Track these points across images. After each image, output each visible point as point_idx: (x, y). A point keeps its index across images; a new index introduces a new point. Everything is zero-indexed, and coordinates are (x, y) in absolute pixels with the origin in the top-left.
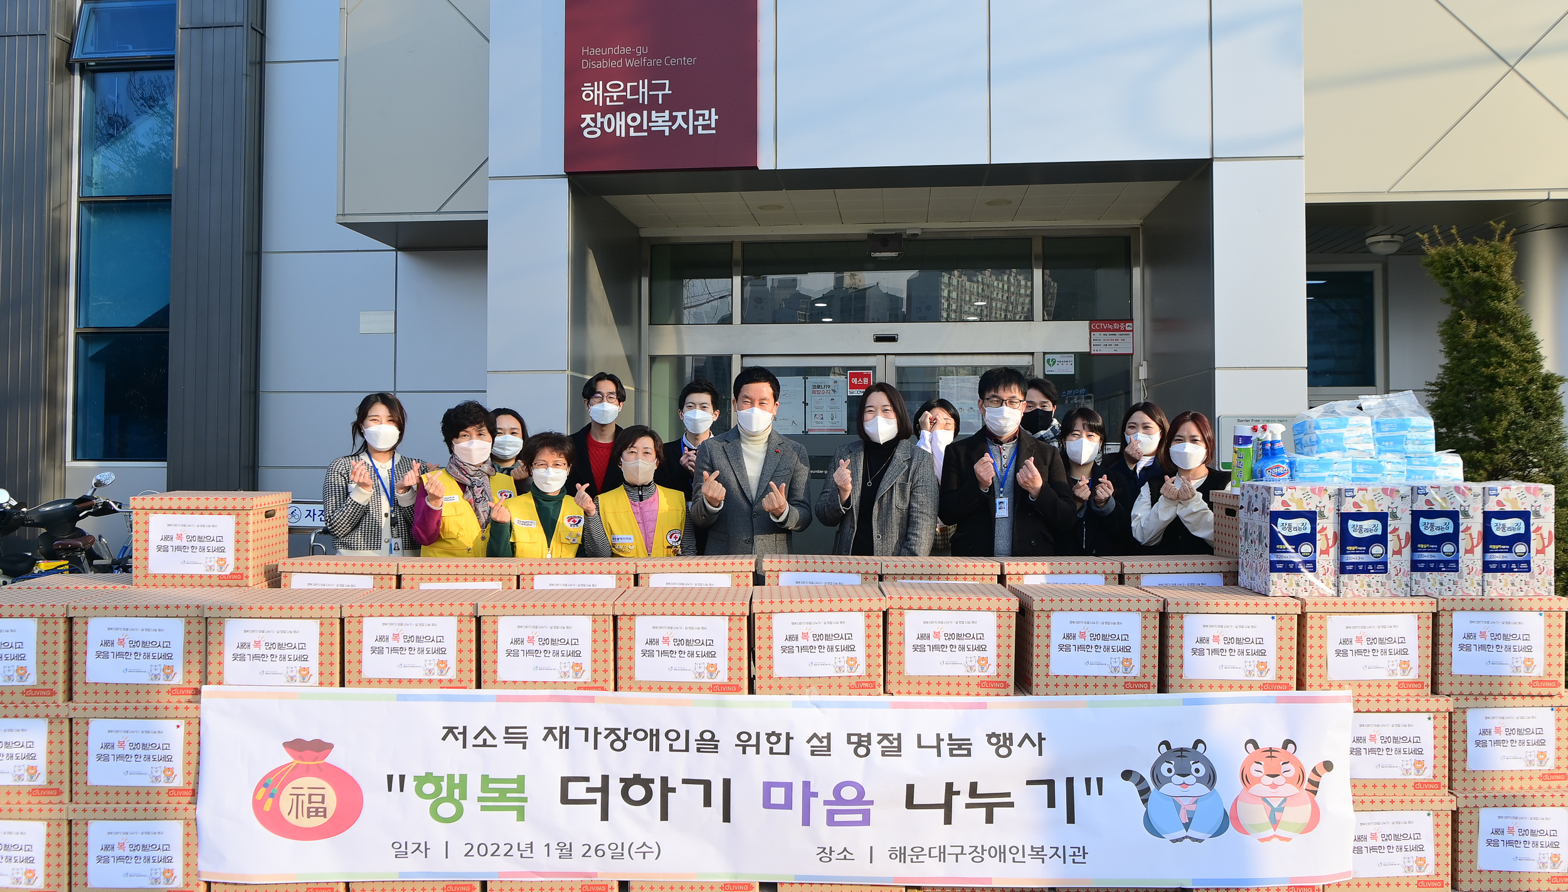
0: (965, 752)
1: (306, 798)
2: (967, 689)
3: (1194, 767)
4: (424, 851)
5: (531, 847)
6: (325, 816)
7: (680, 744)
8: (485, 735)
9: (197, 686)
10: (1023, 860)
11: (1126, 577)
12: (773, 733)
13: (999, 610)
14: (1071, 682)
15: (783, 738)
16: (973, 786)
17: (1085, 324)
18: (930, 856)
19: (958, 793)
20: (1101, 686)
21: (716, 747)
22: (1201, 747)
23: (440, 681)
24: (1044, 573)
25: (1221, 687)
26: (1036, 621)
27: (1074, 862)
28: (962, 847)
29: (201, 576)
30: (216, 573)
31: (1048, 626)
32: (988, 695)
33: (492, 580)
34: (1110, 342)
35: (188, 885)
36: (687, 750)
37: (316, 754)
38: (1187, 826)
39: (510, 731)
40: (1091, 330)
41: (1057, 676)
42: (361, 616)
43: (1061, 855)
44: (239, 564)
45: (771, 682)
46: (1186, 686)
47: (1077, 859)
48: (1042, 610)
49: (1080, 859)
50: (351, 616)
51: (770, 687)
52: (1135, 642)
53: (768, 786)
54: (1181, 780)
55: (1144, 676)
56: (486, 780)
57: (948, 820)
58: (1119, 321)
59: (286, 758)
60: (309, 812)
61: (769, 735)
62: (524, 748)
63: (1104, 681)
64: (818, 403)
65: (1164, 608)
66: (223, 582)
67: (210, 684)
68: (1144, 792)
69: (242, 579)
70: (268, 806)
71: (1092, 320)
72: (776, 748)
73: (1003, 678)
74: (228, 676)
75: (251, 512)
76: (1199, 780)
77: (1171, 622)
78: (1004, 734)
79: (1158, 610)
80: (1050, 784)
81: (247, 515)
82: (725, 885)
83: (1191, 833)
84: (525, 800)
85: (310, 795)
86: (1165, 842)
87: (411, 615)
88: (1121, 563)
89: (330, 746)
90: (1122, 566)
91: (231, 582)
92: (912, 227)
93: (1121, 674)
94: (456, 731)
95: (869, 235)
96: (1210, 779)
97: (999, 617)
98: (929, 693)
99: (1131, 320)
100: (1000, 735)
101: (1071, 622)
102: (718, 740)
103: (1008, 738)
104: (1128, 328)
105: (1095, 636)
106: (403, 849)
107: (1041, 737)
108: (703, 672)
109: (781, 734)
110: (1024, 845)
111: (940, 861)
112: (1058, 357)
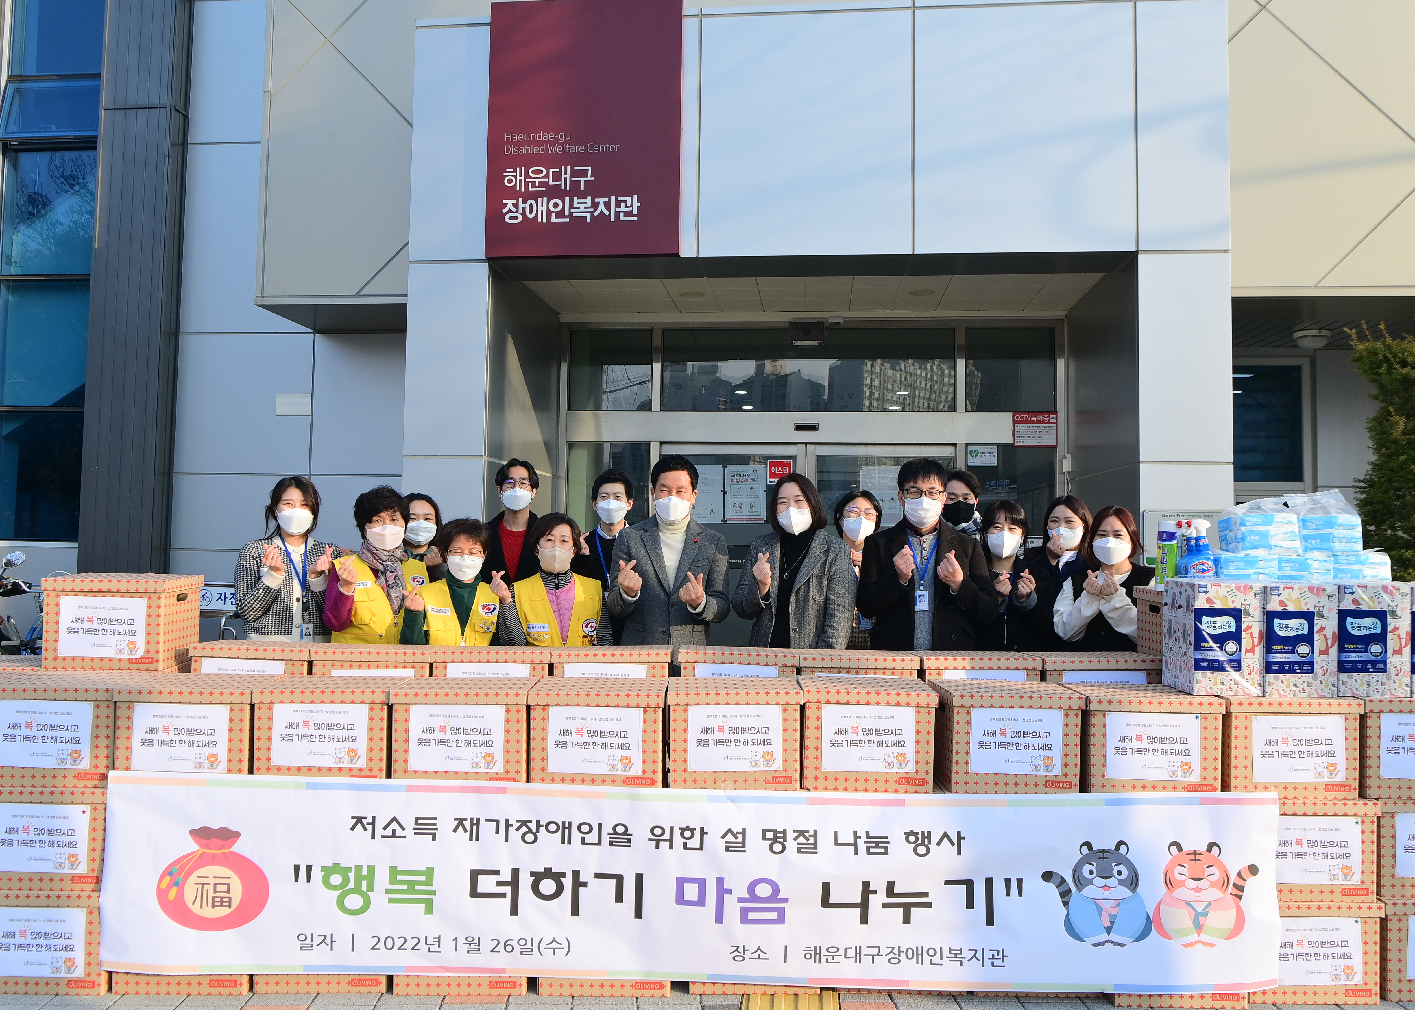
0: (883, 850)
1: (211, 888)
2: (885, 786)
3: (1116, 869)
4: (329, 943)
5: (439, 941)
6: (230, 906)
7: (593, 837)
8: (394, 825)
9: (104, 771)
10: (941, 962)
11: (1048, 673)
12: (687, 828)
13: (918, 705)
14: (991, 780)
15: (697, 833)
16: (891, 885)
17: (1010, 415)
18: (846, 957)
19: (875, 892)
20: (1021, 785)
21: (629, 841)
22: (1123, 849)
23: (350, 769)
24: (964, 668)
25: (1144, 787)
26: (956, 718)
27: (993, 965)
28: (879, 948)
29: (111, 660)
30: (126, 656)
31: (968, 723)
32: (906, 792)
33: (405, 667)
34: (1033, 434)
35: (89, 974)
36: (599, 843)
37: (222, 842)
38: (1109, 930)
39: (420, 821)
40: (1015, 422)
41: (977, 774)
42: (272, 703)
43: (980, 958)
44: (150, 647)
45: (686, 775)
46: (1108, 786)
47: (997, 962)
48: (962, 706)
49: (999, 962)
50: (261, 703)
51: (685, 781)
52: (1057, 739)
53: (681, 882)
54: (1102, 882)
55: (1066, 775)
56: (394, 871)
57: (864, 920)
58: (1043, 413)
59: (192, 846)
60: (213, 902)
61: (683, 830)
62: (434, 839)
63: (1025, 779)
64: (737, 492)
65: (1086, 706)
66: (134, 666)
67: (117, 769)
68: (1065, 895)
69: (152, 663)
70: (172, 895)
71: (1015, 412)
72: (690, 844)
73: (922, 775)
74: (135, 762)
75: (163, 596)
76: (1121, 883)
77: (1094, 720)
78: (923, 833)
79: (1080, 708)
80: (969, 884)
81: (159, 598)
82: (636, 983)
83: (1113, 937)
84: (433, 892)
85: (215, 885)
86: (1087, 945)
87: (322, 702)
88: (1043, 660)
89: (236, 835)
90: (1044, 663)
91: (141, 666)
92: (835, 316)
93: (1042, 773)
94: (364, 821)
95: (791, 323)
96: (1133, 882)
97: (918, 712)
98: (846, 790)
99: (1055, 412)
100: (918, 833)
101: (991, 719)
102: (631, 835)
103: (926, 837)
104: (1051, 421)
105: (1016, 734)
106: (308, 941)
107: (960, 838)
108: (617, 765)
109: (695, 829)
110: (941, 948)
111: (856, 962)
112: (980, 449)
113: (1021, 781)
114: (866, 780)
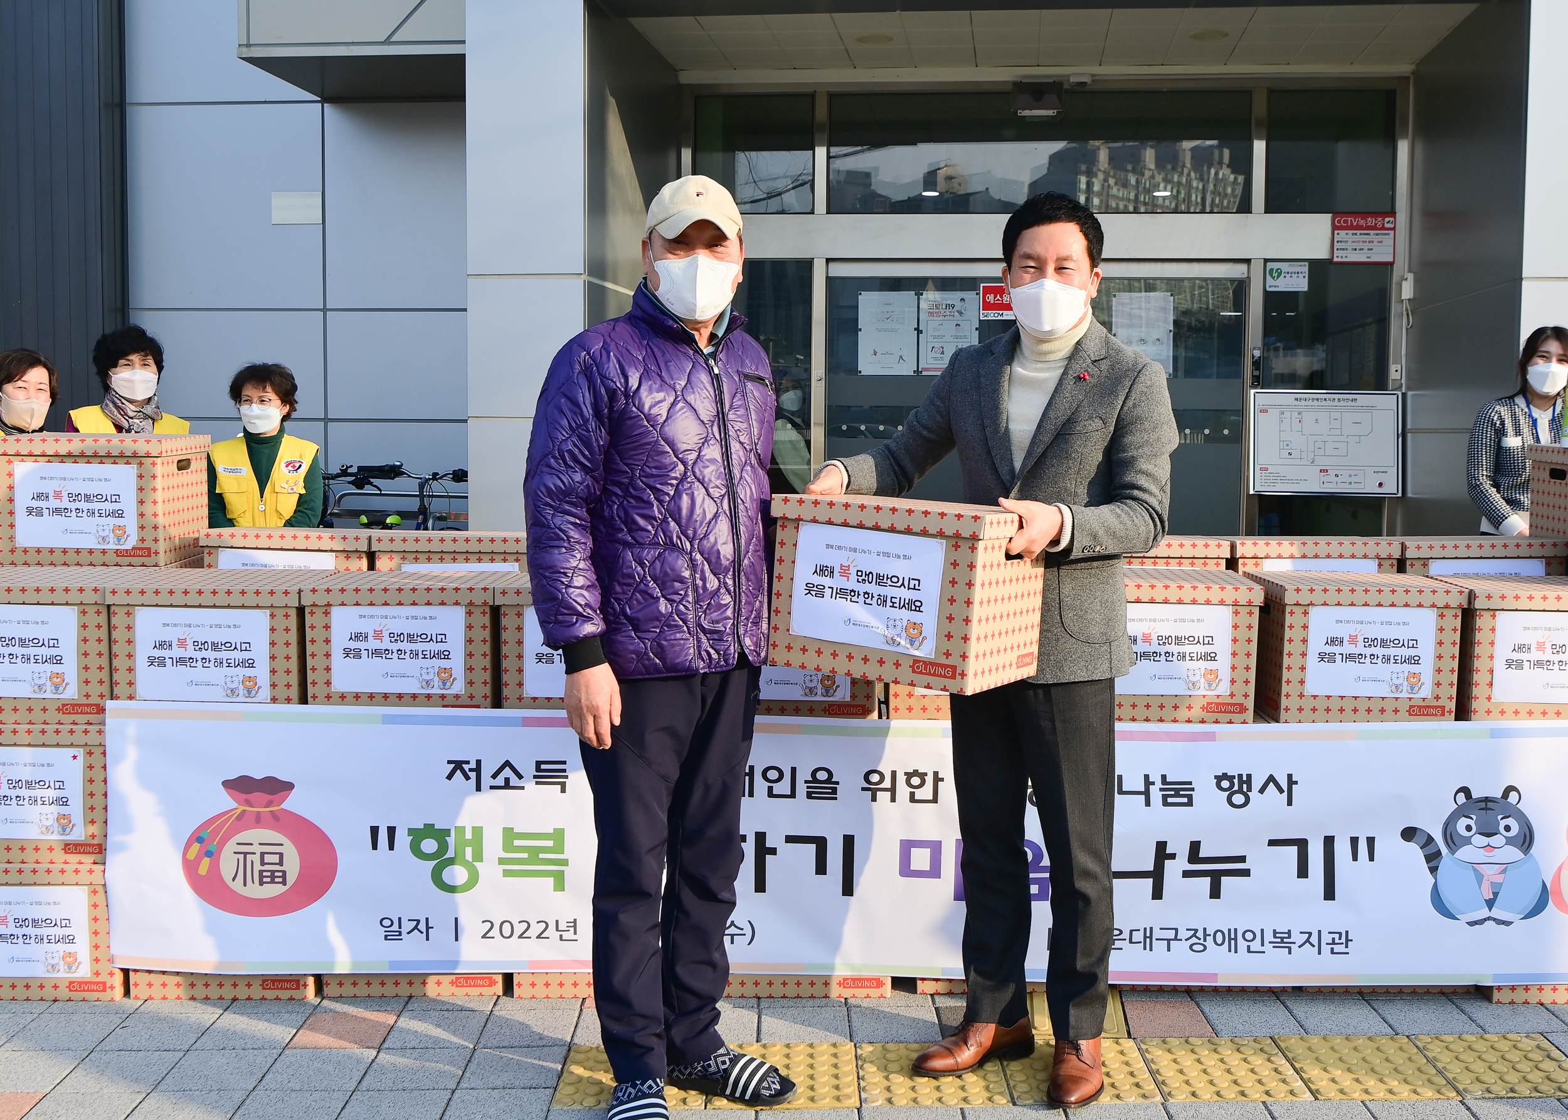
0: (1185, 800)
1: (256, 859)
2: (1187, 715)
3: (1503, 823)
4: (424, 930)
5: (575, 927)
6: (284, 883)
7: (783, 787)
8: (507, 772)
9: (97, 700)
10: (1262, 949)
11: (1408, 563)
12: (916, 773)
13: (1236, 604)
14: (1335, 705)
15: (929, 780)
16: (1195, 846)
17: (1325, 220)
18: (1131, 942)
19: (1173, 856)
20: (1376, 712)
21: (834, 791)
22: (1513, 797)
23: (443, 697)
24: (1292, 557)
25: (1544, 713)
26: (1289, 620)
27: (1332, 952)
28: (1176, 930)
29: (91, 552)
30: (112, 546)
31: (1305, 627)
32: (1217, 722)
33: (505, 560)
34: (1361, 245)
35: (97, 974)
36: (793, 795)
37: (268, 797)
38: (1490, 904)
39: (543, 767)
40: (1335, 228)
41: (1315, 697)
42: (329, 605)
43: (1316, 943)
44: (144, 534)
45: (911, 702)
46: (1495, 712)
47: (1337, 948)
48: (1298, 604)
49: (1341, 948)
50: (314, 605)
51: (910, 709)
52: (1427, 650)
53: (907, 846)
54: (1484, 841)
55: (1437, 698)
56: (509, 834)
57: (1157, 894)
58: (1375, 214)
59: (226, 802)
60: (261, 877)
61: (909, 776)
62: (563, 790)
63: (1381, 704)
64: (935, 329)
65: (1470, 602)
66: (121, 560)
67: (117, 698)
68: (1433, 859)
69: (149, 555)
70: (204, 868)
71: (1335, 214)
72: (920, 794)
73: (1238, 699)
74: (141, 689)
75: (158, 461)
76: (1510, 841)
77: (1479, 622)
78: (1240, 776)
79: (1460, 606)
80: (1302, 845)
81: (154, 464)
82: (845, 980)
83: (1496, 913)
84: (565, 862)
85: (263, 854)
86: (1461, 924)
87: (400, 604)
88: (1402, 544)
89: (289, 786)
90: (1404, 548)
91: (134, 560)
92: (1078, 72)
93: (1404, 695)
94: (466, 767)
95: (1015, 84)
96: (1526, 840)
97: (1236, 613)
98: (1134, 720)
99: (1393, 213)
100: (1234, 777)
101: (1337, 621)
102: (837, 783)
103: (1245, 782)
104: (1387, 226)
105: (1370, 642)
106: (395, 927)
107: (1291, 782)
108: (816, 687)
109: (926, 774)
110: (1262, 931)
111: (1145, 948)
112: (1284, 267)
113: (1376, 706)
114: (1162, 707)
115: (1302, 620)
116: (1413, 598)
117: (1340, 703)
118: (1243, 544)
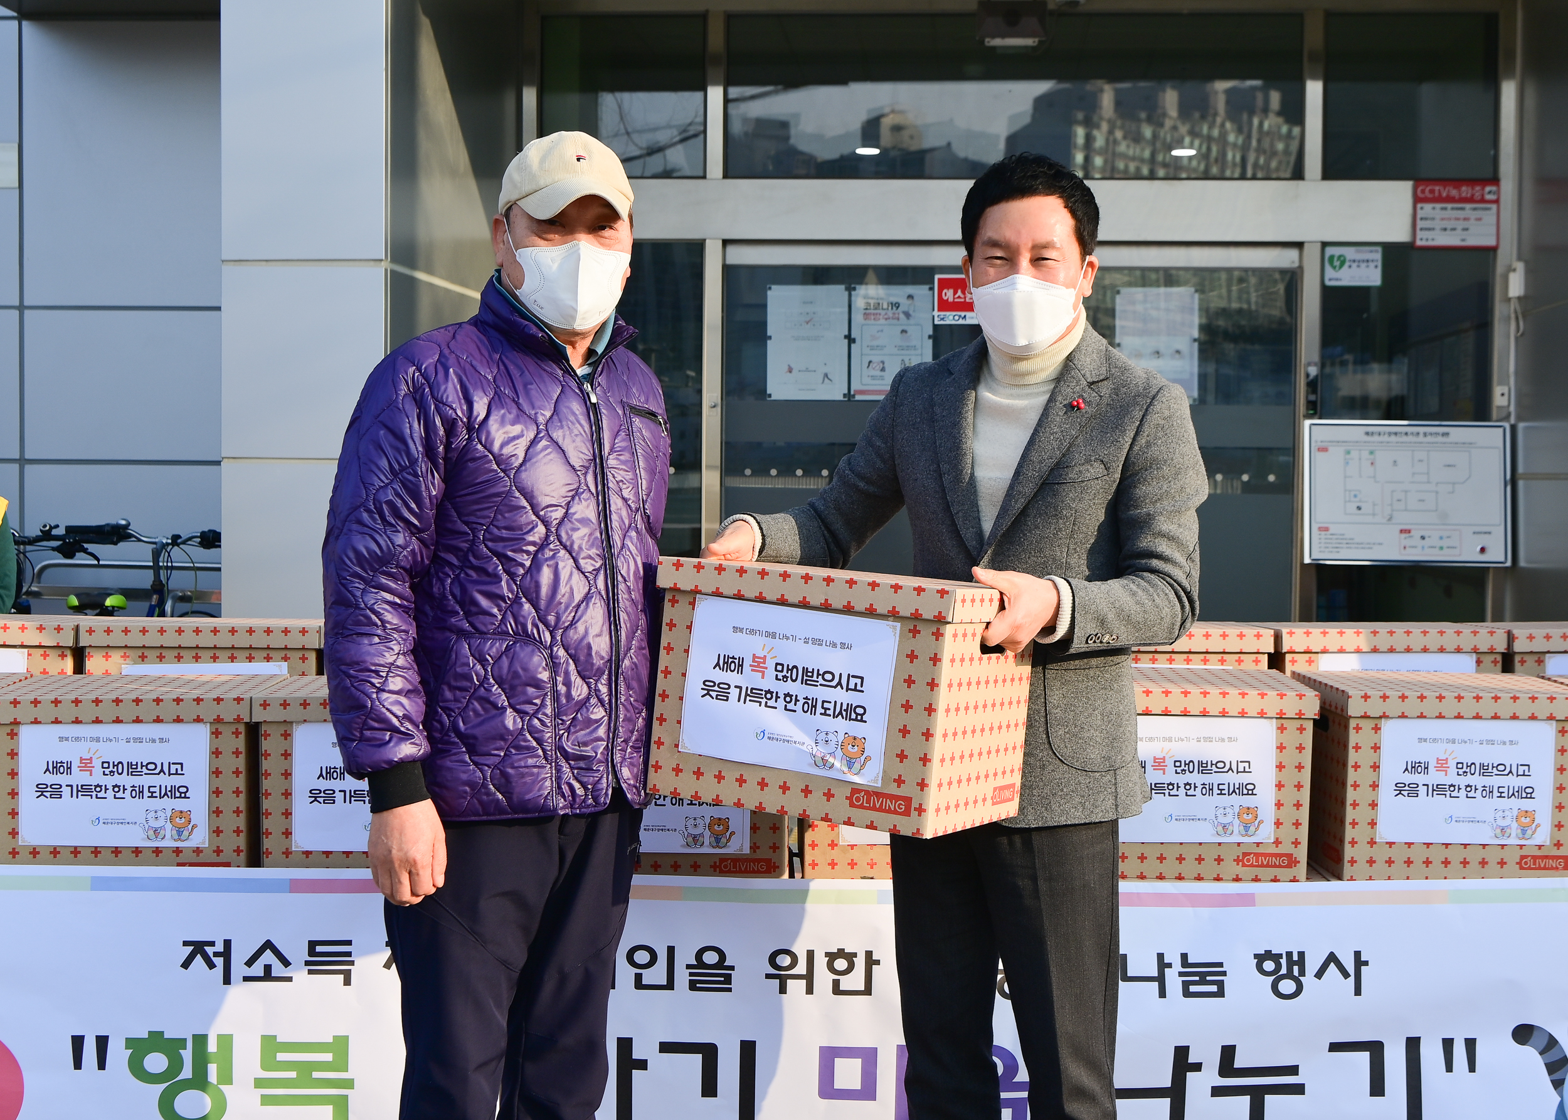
0: (1214, 988)
7: (657, 974)
8: (268, 957)
11: (1517, 658)
12: (841, 953)
13: (1281, 716)
14: (1418, 856)
15: (860, 962)
16: (1228, 1053)
17: (1403, 189)
19: (1197, 1067)
20: (1474, 865)
21: (728, 979)
23: (178, 851)
24: (1358, 651)
26: (1353, 738)
31: (1376, 748)
32: (1256, 879)
33: (269, 658)
34: (1449, 225)
36: (670, 985)
39: (319, 949)
40: (1417, 200)
41: (1391, 844)
42: (16, 723)
45: (835, 854)
48: (1365, 717)
51: (833, 864)
52: (1543, 780)
53: (829, 1056)
55: (1558, 844)
56: (270, 1045)
58: (1472, 182)
61: (832, 957)
62: (347, 982)
63: (1481, 853)
64: (875, 339)
71: (1418, 181)
72: (848, 982)
73: (1286, 848)
78: (1289, 954)
80: (1375, 1049)
84: (349, 1084)
87: (118, 721)
88: (1509, 635)
90: (1511, 638)
93: (1513, 841)
94: (210, 950)
95: (981, 2)
97: (1282, 729)
98: (1142, 877)
99: (1495, 180)
100: (1280, 956)
101: (1420, 740)
102: (732, 968)
103: (1295, 963)
104: (1488, 197)
105: (1464, 768)
107: (1359, 962)
109: (855, 955)
112: (1349, 253)
113: (1474, 857)
114: (1181, 859)
115: (1372, 738)
116: (1524, 707)
117: (1426, 853)
118: (1291, 633)
